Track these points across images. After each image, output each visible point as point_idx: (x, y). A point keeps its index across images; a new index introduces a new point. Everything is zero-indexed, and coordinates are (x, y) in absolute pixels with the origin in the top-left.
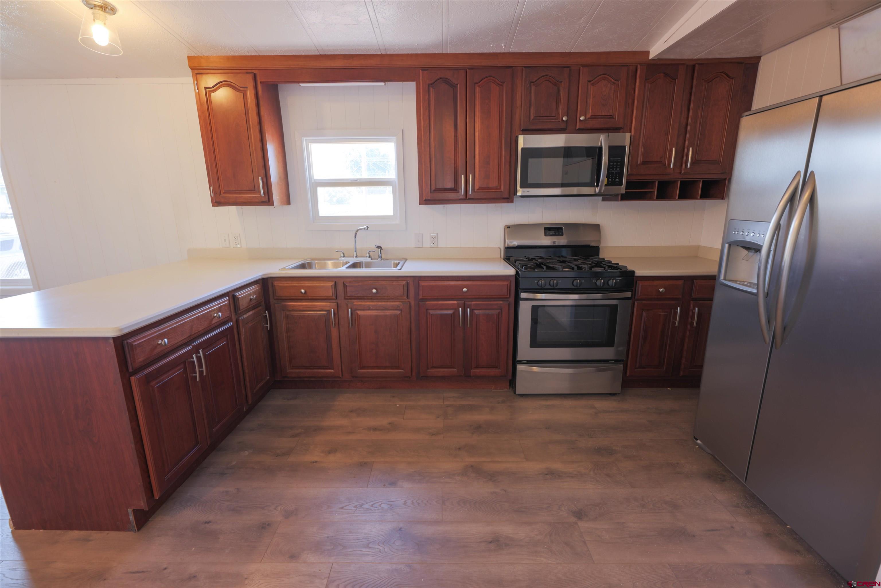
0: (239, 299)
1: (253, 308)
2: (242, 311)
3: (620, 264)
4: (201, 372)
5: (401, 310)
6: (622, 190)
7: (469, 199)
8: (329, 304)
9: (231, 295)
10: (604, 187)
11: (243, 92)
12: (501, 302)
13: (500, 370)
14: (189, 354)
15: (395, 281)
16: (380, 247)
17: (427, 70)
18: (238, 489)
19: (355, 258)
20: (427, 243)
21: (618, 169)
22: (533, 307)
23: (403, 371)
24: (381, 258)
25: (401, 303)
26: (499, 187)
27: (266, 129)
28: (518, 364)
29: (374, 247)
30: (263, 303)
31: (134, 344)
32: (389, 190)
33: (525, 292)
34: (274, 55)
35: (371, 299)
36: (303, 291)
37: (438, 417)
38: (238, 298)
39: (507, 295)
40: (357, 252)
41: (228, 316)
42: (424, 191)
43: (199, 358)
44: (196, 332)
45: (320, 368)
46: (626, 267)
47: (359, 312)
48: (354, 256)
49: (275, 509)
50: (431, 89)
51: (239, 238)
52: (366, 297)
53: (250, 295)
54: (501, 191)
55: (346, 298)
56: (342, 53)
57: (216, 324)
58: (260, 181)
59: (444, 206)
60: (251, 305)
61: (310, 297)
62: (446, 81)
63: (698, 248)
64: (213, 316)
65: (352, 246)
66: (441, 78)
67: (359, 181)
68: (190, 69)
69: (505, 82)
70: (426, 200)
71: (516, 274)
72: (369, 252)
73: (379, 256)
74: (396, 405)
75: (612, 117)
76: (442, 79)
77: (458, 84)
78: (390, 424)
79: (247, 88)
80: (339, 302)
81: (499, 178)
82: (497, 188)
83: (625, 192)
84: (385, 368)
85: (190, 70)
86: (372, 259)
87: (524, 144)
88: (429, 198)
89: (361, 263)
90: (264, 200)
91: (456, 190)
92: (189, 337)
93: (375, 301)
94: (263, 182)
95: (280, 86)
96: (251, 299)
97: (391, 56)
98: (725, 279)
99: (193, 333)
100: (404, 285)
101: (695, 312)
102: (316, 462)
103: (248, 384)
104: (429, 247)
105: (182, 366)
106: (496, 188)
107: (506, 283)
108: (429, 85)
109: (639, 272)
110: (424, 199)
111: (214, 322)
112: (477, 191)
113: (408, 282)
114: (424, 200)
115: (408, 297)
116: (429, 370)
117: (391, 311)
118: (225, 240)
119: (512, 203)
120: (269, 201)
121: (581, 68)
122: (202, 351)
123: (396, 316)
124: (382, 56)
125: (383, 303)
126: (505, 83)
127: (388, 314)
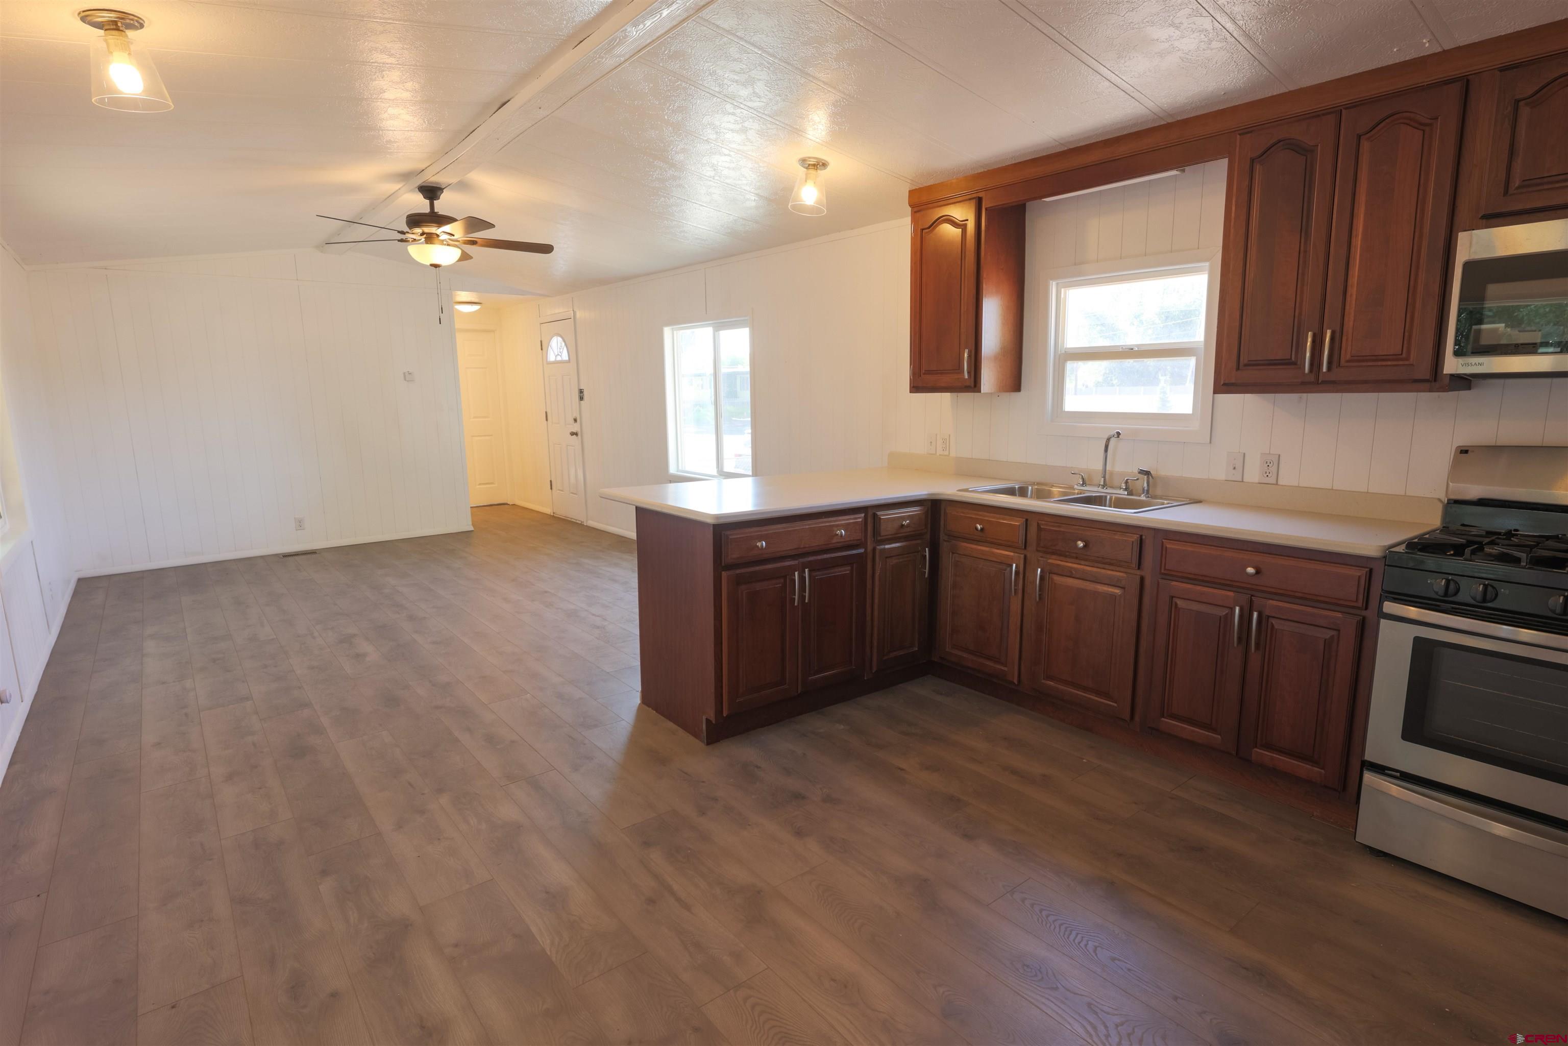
0: (882, 521)
1: (906, 538)
2: (882, 538)
4: (802, 597)
5: (1123, 588)
7: (1324, 382)
8: (1012, 554)
9: (870, 513)
11: (962, 227)
12: (1339, 615)
13: (1323, 771)
14: (792, 569)
15: (1119, 533)
16: (1147, 473)
17: (1251, 132)
18: (804, 754)
19: (1100, 489)
22: (1418, 641)
23: (1115, 705)
25: (1124, 575)
26: (1404, 355)
27: (985, 276)
28: (1368, 770)
29: (1136, 471)
30: (928, 536)
31: (731, 537)
33: (1397, 601)
34: (1006, 166)
35: (1077, 558)
36: (979, 527)
37: (1136, 803)
38: (880, 518)
39: (1357, 601)
40: (1106, 477)
41: (858, 538)
42: (1223, 366)
43: (802, 579)
44: (807, 546)
45: (989, 658)
47: (1057, 579)
48: (1100, 485)
49: (821, 789)
50: (1258, 168)
51: (948, 442)
52: (1068, 554)
53: (903, 518)
54: (1412, 365)
55: (1039, 549)
56: (1101, 139)
57: (839, 545)
58: (966, 355)
59: (1301, 398)
60: (902, 533)
61: (988, 539)
62: (1291, 145)
64: (834, 533)
65: (1100, 467)
66: (1279, 141)
67: (1137, 349)
69: (1439, 116)
70: (1224, 384)
72: (1127, 480)
73: (1144, 489)
74: (1082, 758)
76: (1282, 143)
77: (1318, 145)
79: (967, 220)
80: (1028, 555)
81: (1407, 334)
82: (1401, 356)
84: (1085, 689)
85: (910, 209)
86: (1130, 493)
87: (1472, 252)
88: (1233, 381)
89: (1104, 497)
90: (968, 384)
91: (1295, 364)
92: (796, 549)
93: (1082, 562)
94: (969, 356)
95: (1028, 205)
96: (903, 526)
99: (802, 546)
100: (1133, 542)
102: (902, 769)
103: (875, 644)
104: (1257, 482)
105: (782, 580)
106: (1398, 357)
107: (1356, 573)
108: (1252, 161)
110: (1222, 383)
111: (835, 540)
112: (1347, 364)
113: (1144, 537)
114: (1223, 385)
115: (1139, 566)
116: (1163, 719)
117: (1106, 587)
118: (931, 442)
120: (975, 386)
122: (810, 571)
123: (1113, 597)
124: (1168, 127)
126: (1439, 118)
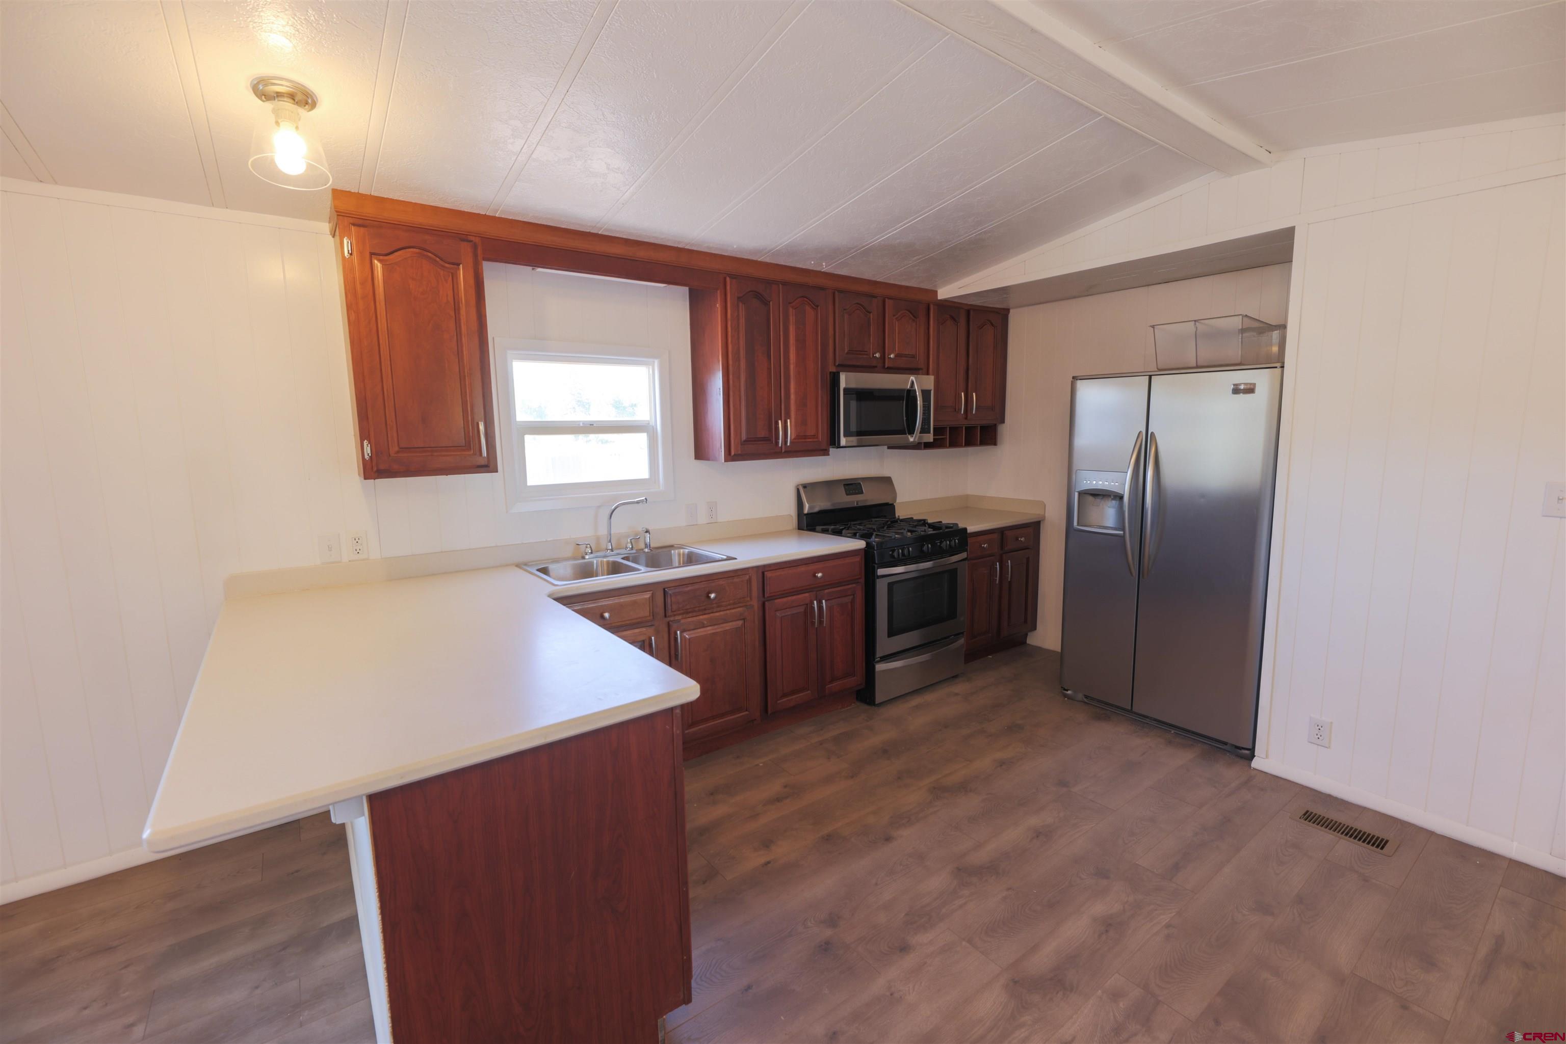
3: (943, 522)
6: (930, 438)
10: (918, 434)
12: (852, 586)
20: (702, 518)
21: (926, 414)
22: (889, 584)
23: (747, 713)
24: (650, 547)
28: (877, 662)
32: (642, 439)
40: (612, 542)
46: (957, 525)
62: (758, 295)
63: (967, 497)
68: (335, 213)
70: (735, 454)
71: (866, 547)
74: (757, 765)
75: (913, 357)
78: (785, 787)
83: (932, 439)
87: (846, 384)
88: (741, 451)
97: (690, 252)
98: (1078, 525)
101: (1008, 566)
106: (814, 436)
107: (857, 560)
108: (739, 298)
109: (971, 529)
112: (795, 443)
117: (731, 624)
119: (827, 455)
121: (887, 299)
125: (722, 613)
127: (727, 628)
